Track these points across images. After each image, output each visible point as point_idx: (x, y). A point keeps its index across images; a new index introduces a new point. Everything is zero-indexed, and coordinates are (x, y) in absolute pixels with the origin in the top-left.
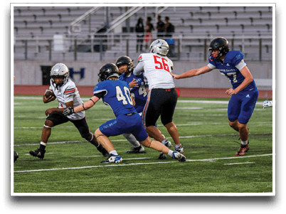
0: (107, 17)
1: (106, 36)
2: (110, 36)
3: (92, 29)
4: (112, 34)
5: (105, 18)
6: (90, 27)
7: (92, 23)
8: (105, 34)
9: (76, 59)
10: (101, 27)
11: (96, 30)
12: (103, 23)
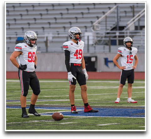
0: (118, 19)
1: (123, 33)
2: (127, 33)
3: (108, 28)
4: (128, 31)
5: (116, 20)
6: (106, 26)
7: (108, 23)
8: (123, 31)
9: (110, 51)
10: (113, 26)
11: (110, 29)
12: (114, 23)
